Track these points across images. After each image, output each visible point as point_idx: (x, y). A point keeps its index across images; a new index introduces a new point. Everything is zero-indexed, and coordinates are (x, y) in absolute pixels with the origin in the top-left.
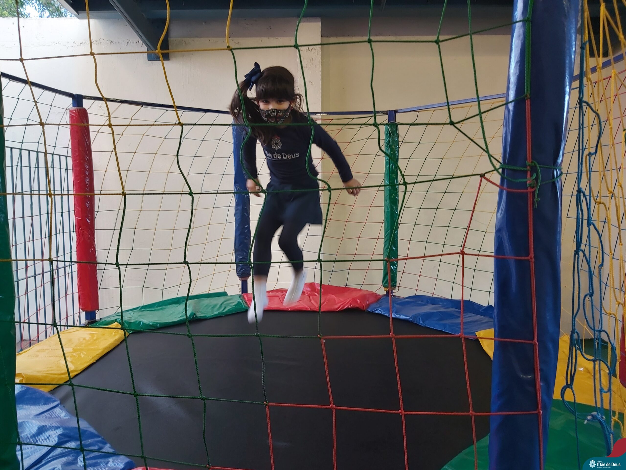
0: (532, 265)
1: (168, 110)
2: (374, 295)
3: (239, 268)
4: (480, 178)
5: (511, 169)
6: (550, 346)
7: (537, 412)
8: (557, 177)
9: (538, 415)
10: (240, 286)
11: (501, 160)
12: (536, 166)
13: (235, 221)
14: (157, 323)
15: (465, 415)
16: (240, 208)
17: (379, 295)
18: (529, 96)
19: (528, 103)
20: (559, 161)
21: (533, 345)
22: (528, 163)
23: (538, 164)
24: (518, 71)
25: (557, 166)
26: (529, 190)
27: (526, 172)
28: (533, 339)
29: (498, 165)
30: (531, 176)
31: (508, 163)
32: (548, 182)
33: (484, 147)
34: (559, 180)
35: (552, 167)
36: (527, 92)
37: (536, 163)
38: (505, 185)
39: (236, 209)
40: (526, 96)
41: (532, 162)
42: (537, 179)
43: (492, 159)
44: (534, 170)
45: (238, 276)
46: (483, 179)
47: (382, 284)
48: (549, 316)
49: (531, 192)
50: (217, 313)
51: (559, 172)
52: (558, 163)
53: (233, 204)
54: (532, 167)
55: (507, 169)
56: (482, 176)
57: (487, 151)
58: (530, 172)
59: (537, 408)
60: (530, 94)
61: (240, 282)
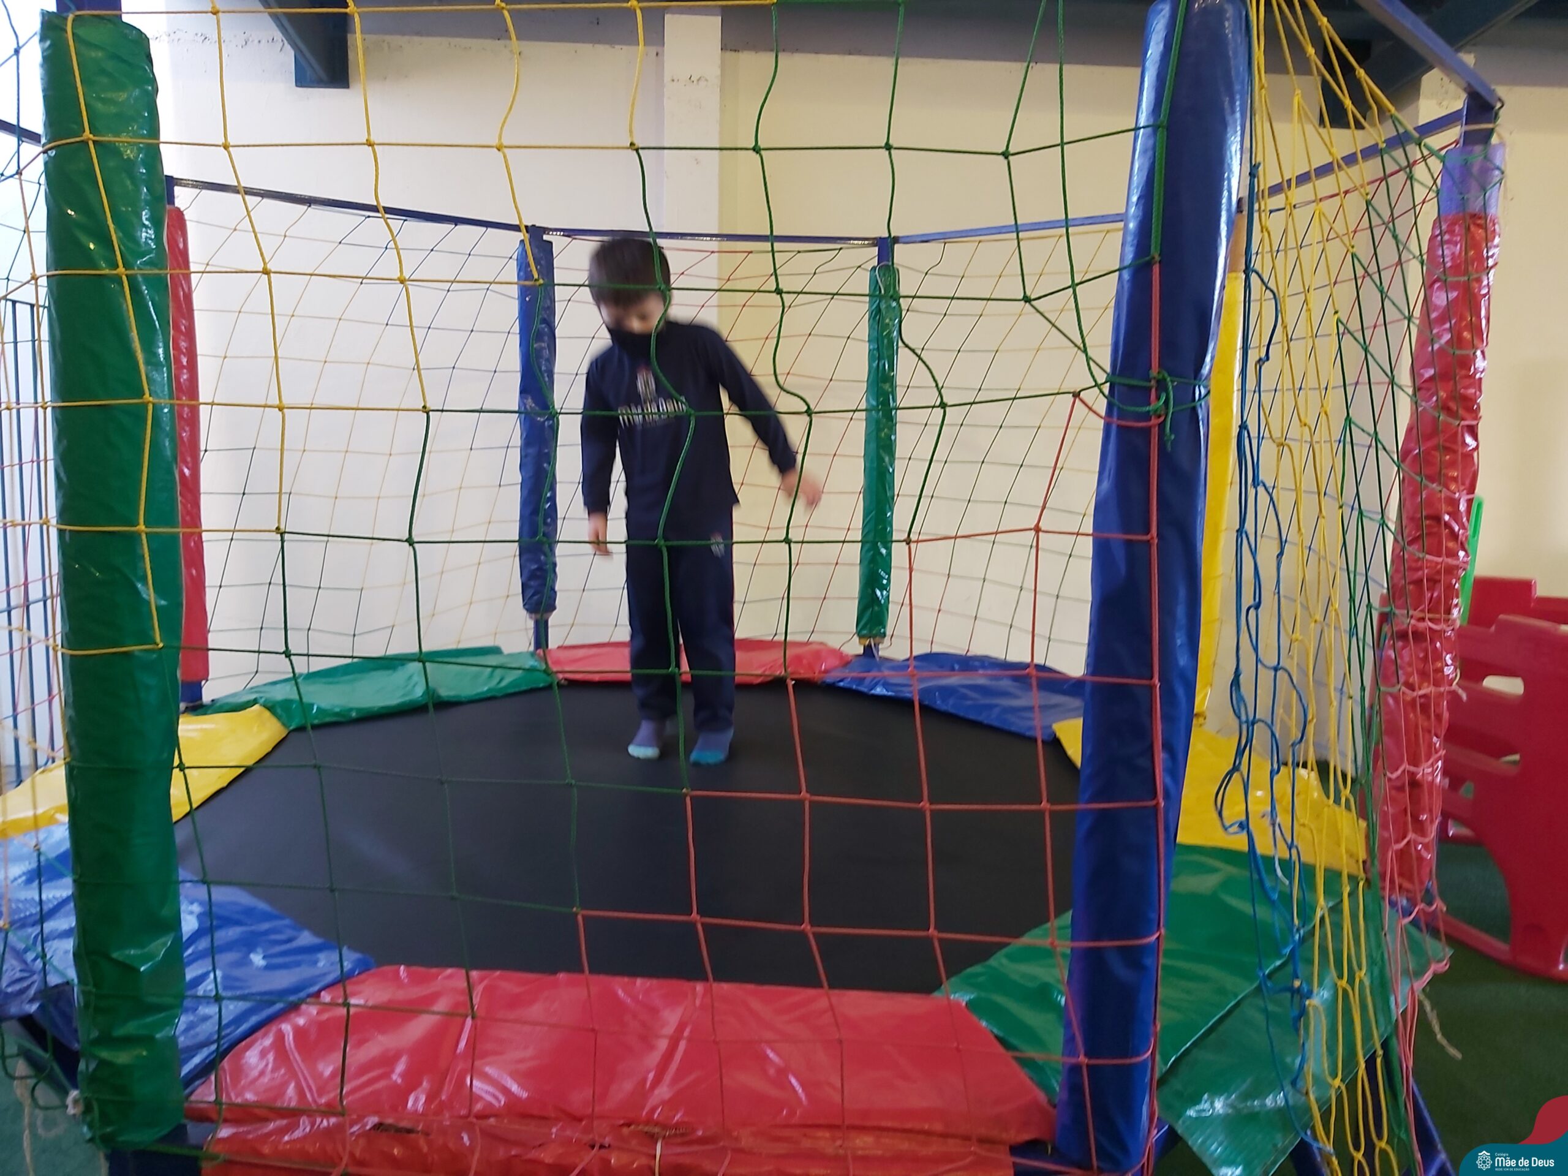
0: (1154, 549)
1: (369, 217)
2: (837, 653)
3: (530, 592)
4: (1072, 399)
5: (1124, 385)
6: (1180, 692)
7: (1154, 803)
8: (1200, 399)
9: (1156, 807)
10: (531, 632)
11: (1108, 370)
12: (1165, 380)
13: (520, 481)
14: (351, 710)
15: (1033, 811)
16: (532, 451)
17: (847, 655)
18: (1157, 258)
19: (1156, 269)
20: (1205, 370)
21: (1152, 687)
22: (1154, 372)
23: (1170, 375)
24: (1141, 214)
25: (1200, 379)
26: (1154, 421)
27: (1149, 389)
28: (1152, 678)
29: (1101, 377)
30: (1158, 398)
31: (1121, 374)
32: (1184, 407)
33: (1079, 342)
34: (1203, 404)
35: (1192, 381)
36: (1155, 252)
37: (1166, 375)
38: (1115, 414)
39: (523, 454)
40: (1153, 258)
41: (1159, 373)
42: (1166, 402)
43: (1091, 363)
44: (1161, 386)
45: (527, 610)
46: (1077, 400)
47: (855, 631)
48: (1180, 640)
49: (1155, 426)
50: (486, 689)
51: (1203, 392)
52: (1202, 375)
53: (517, 441)
54: (1158, 381)
55: (1120, 384)
56: (1076, 395)
57: (1085, 351)
58: (1156, 390)
59: (1154, 795)
60: (1160, 255)
61: (531, 624)
